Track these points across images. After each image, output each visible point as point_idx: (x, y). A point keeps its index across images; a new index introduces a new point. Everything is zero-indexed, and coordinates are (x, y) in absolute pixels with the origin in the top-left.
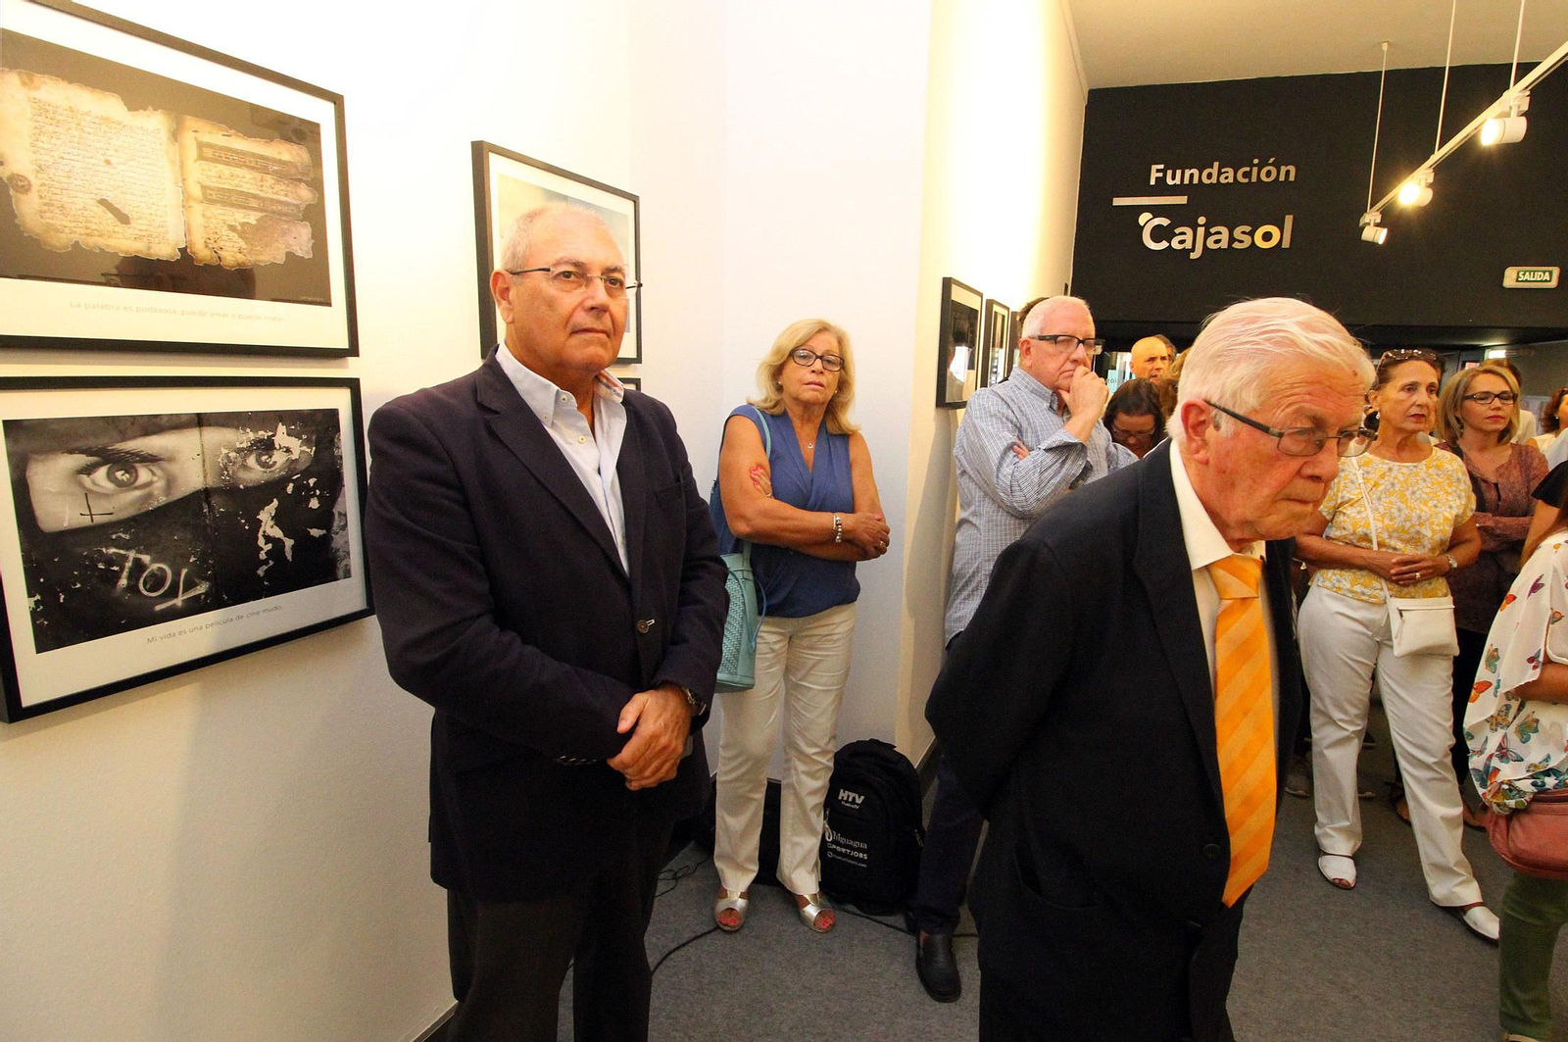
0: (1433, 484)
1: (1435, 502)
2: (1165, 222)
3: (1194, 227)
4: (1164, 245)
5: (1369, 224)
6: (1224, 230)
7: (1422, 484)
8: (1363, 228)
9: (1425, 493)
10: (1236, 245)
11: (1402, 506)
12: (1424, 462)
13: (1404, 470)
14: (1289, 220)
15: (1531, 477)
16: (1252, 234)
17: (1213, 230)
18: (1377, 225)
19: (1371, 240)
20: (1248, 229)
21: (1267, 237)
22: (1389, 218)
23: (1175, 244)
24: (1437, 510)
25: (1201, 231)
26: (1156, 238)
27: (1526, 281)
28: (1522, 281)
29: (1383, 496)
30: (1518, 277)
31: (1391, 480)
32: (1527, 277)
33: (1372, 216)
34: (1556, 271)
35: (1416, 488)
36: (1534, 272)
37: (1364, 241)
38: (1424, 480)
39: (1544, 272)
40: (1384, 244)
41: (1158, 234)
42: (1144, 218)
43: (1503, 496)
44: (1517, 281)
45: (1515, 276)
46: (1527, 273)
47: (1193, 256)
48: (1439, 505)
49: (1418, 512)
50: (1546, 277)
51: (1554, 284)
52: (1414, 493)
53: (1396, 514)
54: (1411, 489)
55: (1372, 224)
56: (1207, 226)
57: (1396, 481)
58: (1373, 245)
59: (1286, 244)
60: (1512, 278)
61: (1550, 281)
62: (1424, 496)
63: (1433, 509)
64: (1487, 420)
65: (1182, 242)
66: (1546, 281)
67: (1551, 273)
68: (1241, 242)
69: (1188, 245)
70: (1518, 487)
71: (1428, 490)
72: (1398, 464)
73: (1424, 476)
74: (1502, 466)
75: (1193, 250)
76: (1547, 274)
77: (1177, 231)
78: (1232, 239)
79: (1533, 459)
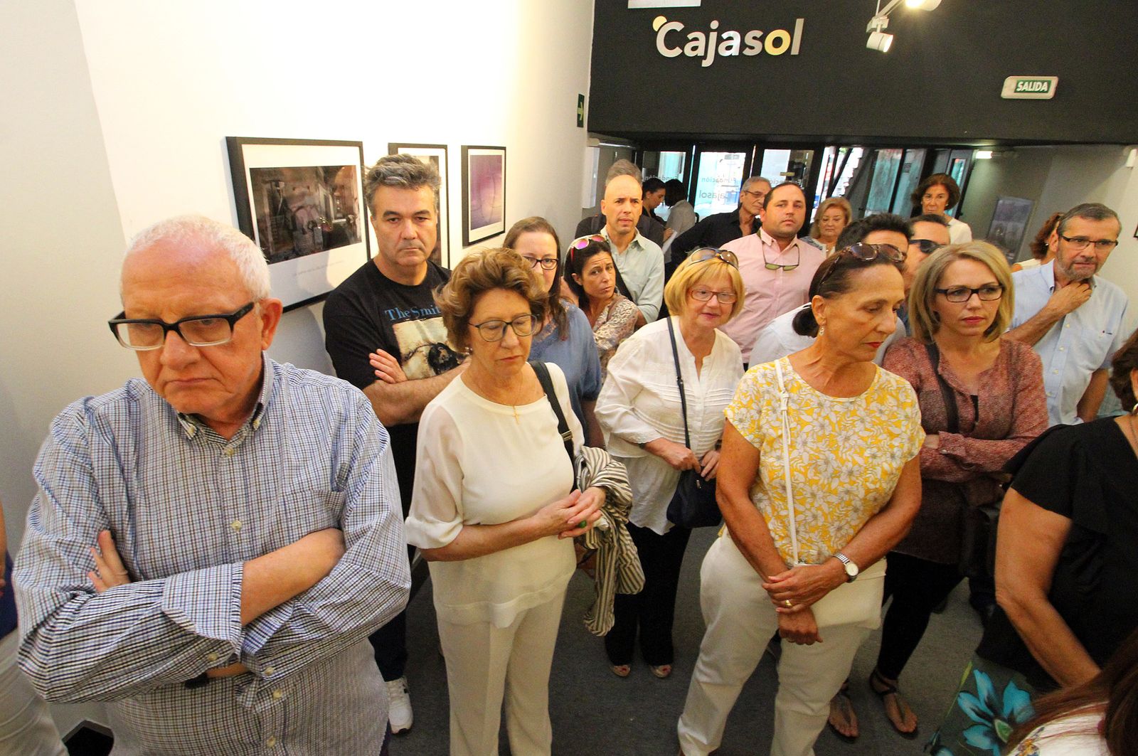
0: (873, 424)
1: (875, 450)
2: (678, 26)
3: (707, 32)
4: (676, 52)
5: (875, 30)
6: (736, 35)
7: (859, 426)
8: (869, 35)
9: (862, 438)
10: (747, 52)
11: (832, 456)
12: (863, 396)
13: (837, 408)
14: (800, 23)
15: (1019, 387)
16: (762, 39)
17: (725, 36)
18: (884, 31)
19: (876, 48)
20: (758, 34)
21: (777, 43)
22: (897, 25)
23: (689, 52)
24: (875, 461)
25: (713, 36)
26: (669, 45)
27: (1024, 91)
28: (1020, 92)
29: (810, 440)
30: (1017, 87)
31: (821, 419)
32: (1026, 87)
33: (879, 21)
34: (1054, 81)
35: (851, 433)
36: (1033, 81)
37: (869, 49)
38: (862, 421)
39: (1043, 82)
40: (887, 53)
41: (674, 39)
42: (658, 22)
43: (982, 414)
44: (1016, 91)
45: (1013, 86)
46: (1027, 83)
47: (706, 63)
48: (879, 454)
49: (850, 465)
50: (1042, 87)
51: (1050, 95)
52: (847, 439)
53: (823, 467)
54: (844, 433)
55: (879, 30)
56: (720, 31)
57: (827, 421)
58: (876, 53)
59: (795, 51)
60: (1012, 88)
61: (1047, 92)
62: (860, 442)
63: (870, 460)
64: (963, 323)
65: (694, 48)
66: (1043, 92)
67: (1049, 83)
68: (752, 48)
69: (700, 52)
70: (1001, 402)
71: (866, 434)
72: (831, 399)
73: (863, 414)
74: (986, 373)
75: (705, 57)
76: (1046, 84)
77: (690, 36)
78: (743, 46)
79: (1025, 364)
